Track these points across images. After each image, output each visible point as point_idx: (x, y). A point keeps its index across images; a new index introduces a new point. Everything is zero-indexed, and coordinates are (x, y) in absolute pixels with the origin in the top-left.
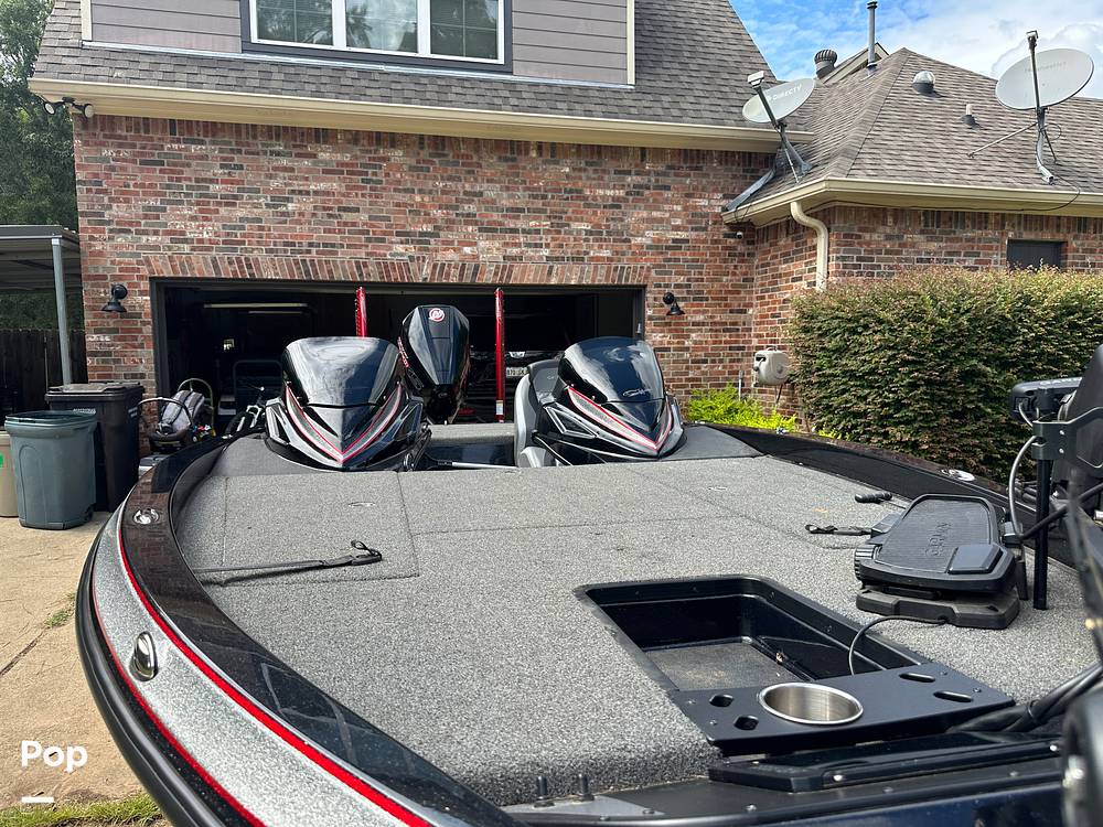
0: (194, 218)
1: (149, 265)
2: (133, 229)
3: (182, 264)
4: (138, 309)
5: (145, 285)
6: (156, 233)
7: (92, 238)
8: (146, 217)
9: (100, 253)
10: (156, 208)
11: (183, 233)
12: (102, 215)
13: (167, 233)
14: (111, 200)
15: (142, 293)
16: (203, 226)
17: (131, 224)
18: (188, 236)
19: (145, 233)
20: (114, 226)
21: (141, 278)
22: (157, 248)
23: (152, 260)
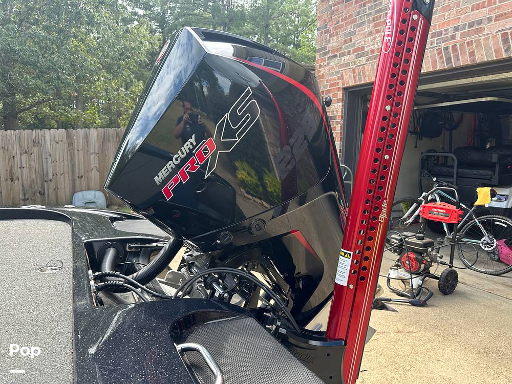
0: (370, 34)
1: (343, 79)
2: (338, 54)
3: (359, 74)
4: (335, 113)
5: (340, 95)
6: (349, 53)
7: (320, 66)
8: (345, 42)
9: (323, 76)
10: (350, 34)
11: (363, 48)
12: (325, 48)
13: (355, 51)
14: (331, 36)
15: (338, 101)
16: (375, 38)
17: (337, 50)
18: (366, 49)
19: (343, 55)
20: (330, 55)
21: (338, 89)
22: (347, 64)
23: (344, 75)
